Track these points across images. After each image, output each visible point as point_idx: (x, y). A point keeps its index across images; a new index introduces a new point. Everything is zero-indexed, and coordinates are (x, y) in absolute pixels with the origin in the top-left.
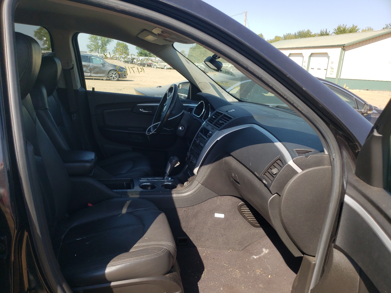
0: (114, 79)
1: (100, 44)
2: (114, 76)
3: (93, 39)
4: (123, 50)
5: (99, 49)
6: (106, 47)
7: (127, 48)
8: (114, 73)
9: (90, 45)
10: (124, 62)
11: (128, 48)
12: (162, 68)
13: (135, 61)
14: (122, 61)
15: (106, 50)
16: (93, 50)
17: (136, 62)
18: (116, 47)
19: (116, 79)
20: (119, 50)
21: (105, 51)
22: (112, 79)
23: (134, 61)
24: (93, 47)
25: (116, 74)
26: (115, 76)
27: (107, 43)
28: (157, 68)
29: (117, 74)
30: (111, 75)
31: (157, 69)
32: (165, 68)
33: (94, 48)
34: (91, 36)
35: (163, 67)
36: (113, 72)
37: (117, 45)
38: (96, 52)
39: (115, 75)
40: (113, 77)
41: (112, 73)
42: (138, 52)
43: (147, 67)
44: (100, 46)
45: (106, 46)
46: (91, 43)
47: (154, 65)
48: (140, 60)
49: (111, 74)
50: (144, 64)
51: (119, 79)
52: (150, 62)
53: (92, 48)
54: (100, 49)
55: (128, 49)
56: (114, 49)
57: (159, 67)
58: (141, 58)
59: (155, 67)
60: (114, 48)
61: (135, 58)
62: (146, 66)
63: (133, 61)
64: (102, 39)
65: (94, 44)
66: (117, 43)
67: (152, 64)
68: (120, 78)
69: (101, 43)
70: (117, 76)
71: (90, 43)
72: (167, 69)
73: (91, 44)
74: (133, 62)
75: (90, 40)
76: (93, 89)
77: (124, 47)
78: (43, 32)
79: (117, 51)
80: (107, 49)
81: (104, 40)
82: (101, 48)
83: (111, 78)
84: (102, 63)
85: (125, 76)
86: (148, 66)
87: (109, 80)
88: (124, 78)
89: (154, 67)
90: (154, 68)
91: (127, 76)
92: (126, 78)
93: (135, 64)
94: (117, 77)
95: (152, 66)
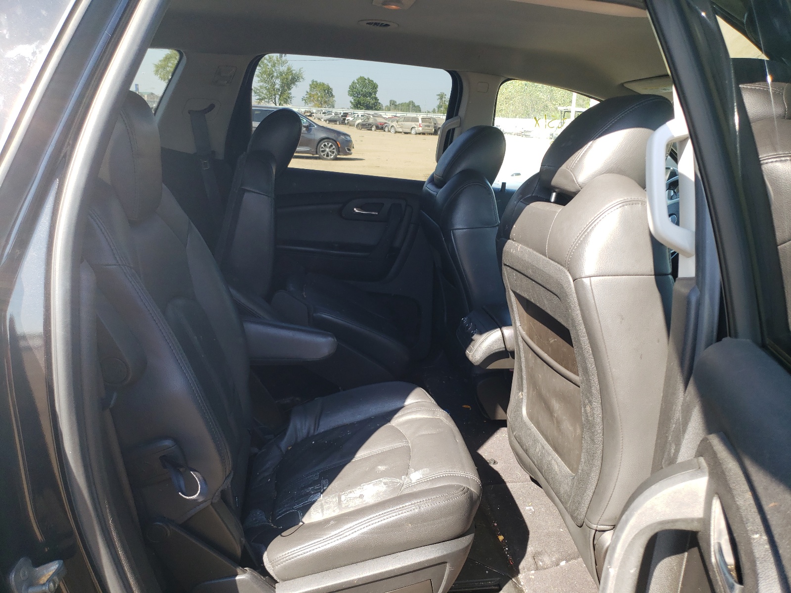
0: (328, 156)
1: (277, 86)
2: (327, 150)
3: (265, 76)
4: (323, 98)
5: (276, 96)
6: (289, 92)
7: (331, 92)
8: (328, 144)
9: (259, 88)
10: (327, 122)
11: (334, 93)
12: (406, 133)
13: (349, 118)
14: (322, 120)
15: (289, 97)
16: (265, 98)
17: (352, 121)
18: (308, 90)
19: (332, 157)
20: (315, 97)
21: (287, 100)
22: (325, 157)
23: (347, 118)
24: (264, 92)
25: (331, 146)
26: (330, 151)
27: (291, 83)
28: (396, 132)
29: (334, 147)
30: (323, 149)
31: (398, 134)
32: (413, 132)
33: (266, 94)
34: (260, 71)
35: (408, 131)
36: (326, 143)
37: (311, 87)
38: (271, 102)
39: (331, 149)
40: (326, 153)
41: (325, 145)
42: (353, 101)
43: (375, 131)
44: (279, 90)
45: (290, 89)
46: (261, 84)
47: (390, 127)
48: (360, 116)
49: (322, 146)
50: (369, 124)
51: (338, 156)
52: (380, 120)
53: (263, 95)
54: (278, 96)
55: (332, 95)
56: (306, 96)
57: (400, 130)
58: (360, 112)
59: (393, 130)
60: (306, 93)
61: (347, 114)
62: (373, 129)
63: (344, 119)
64: (282, 75)
65: (267, 86)
66: (311, 83)
67: (386, 125)
68: (339, 154)
69: (280, 83)
70: (335, 151)
71: (259, 84)
72: (416, 134)
73: (261, 87)
74: (346, 122)
75: (259, 79)
76: (504, 184)
77: (325, 91)
78: (170, 65)
79: (312, 99)
80: (292, 95)
81: (287, 79)
82: (279, 93)
83: (322, 154)
84: (306, 125)
85: (349, 150)
86: (377, 128)
87: (319, 158)
88: (346, 154)
89: (389, 131)
90: (389, 133)
91: (353, 151)
92: (351, 154)
93: (350, 125)
94: (333, 153)
95: (386, 129)
